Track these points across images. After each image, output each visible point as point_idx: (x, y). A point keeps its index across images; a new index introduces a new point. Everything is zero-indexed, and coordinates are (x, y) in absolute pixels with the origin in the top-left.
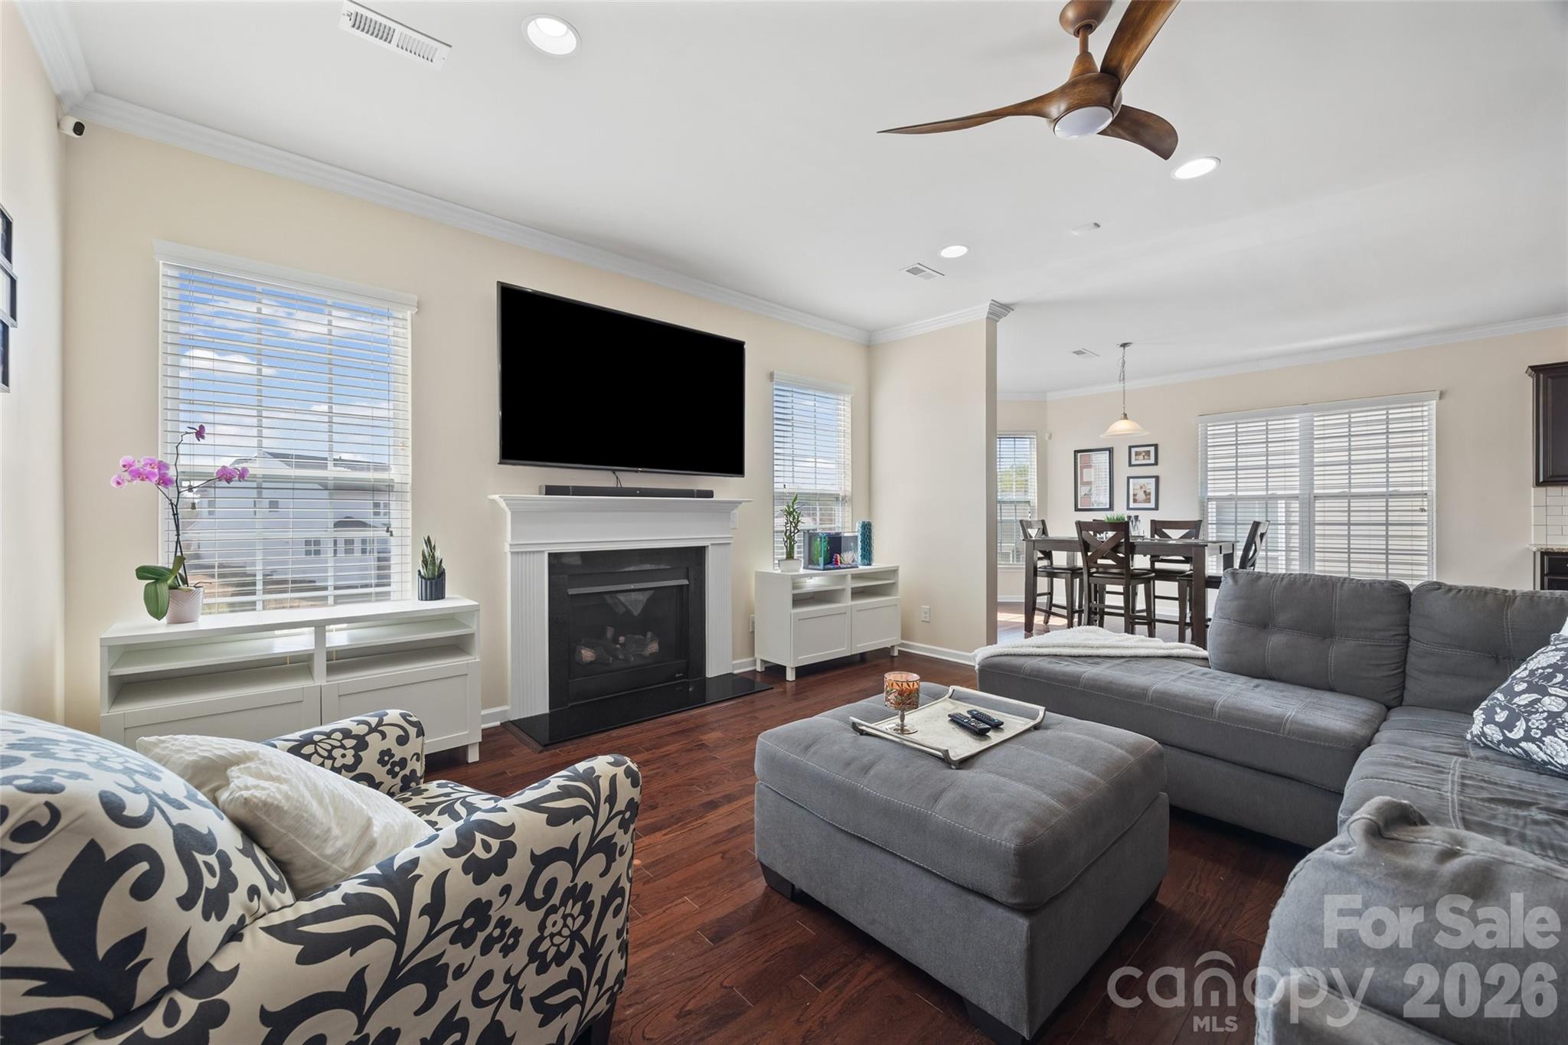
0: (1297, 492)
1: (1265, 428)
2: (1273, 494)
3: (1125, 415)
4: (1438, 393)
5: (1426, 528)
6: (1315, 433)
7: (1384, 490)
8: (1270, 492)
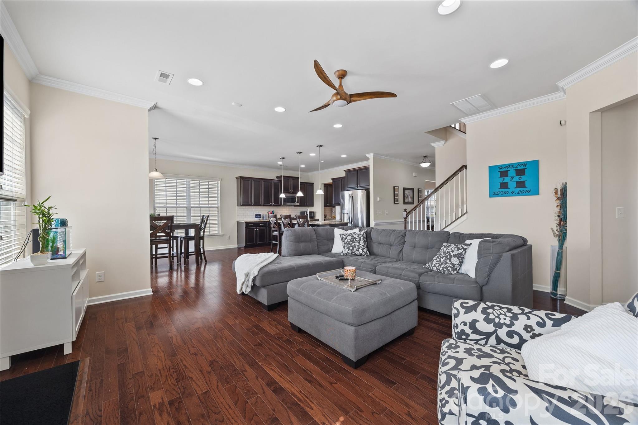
0: (186, 205)
1: (175, 182)
2: (179, 206)
3: (156, 170)
4: (221, 179)
5: (217, 217)
6: (191, 186)
7: (208, 206)
8: (177, 205)
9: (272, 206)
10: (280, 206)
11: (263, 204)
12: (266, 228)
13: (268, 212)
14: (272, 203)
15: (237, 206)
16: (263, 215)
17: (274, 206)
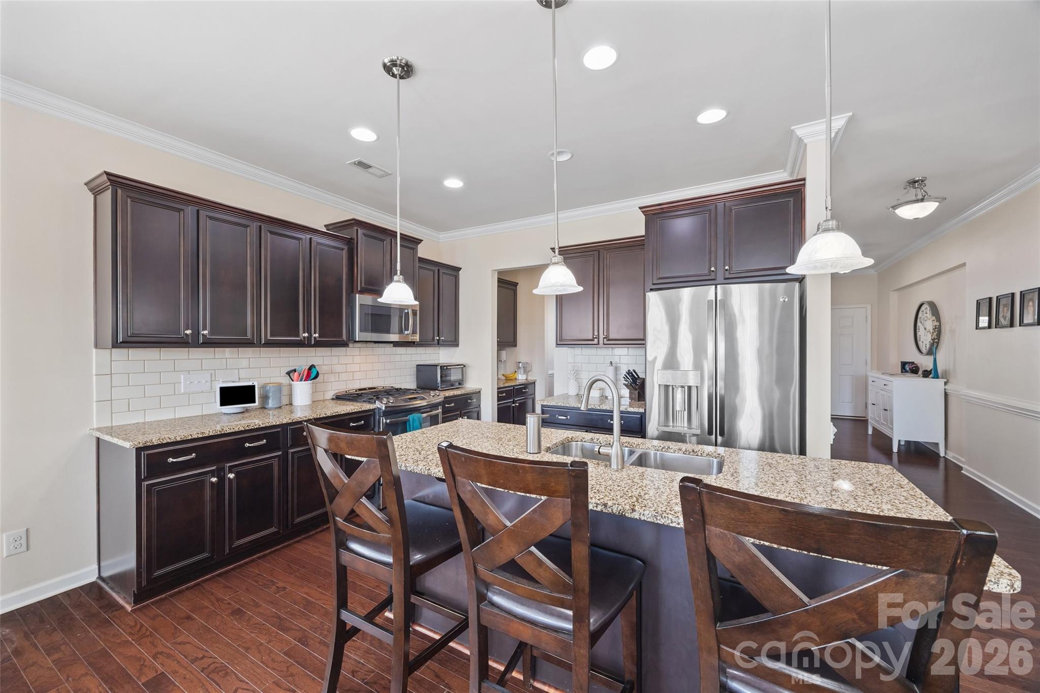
9: (309, 345)
10: (344, 344)
11: (266, 333)
12: (284, 459)
13: (288, 373)
14: (310, 335)
15: (96, 346)
16: (263, 387)
17: (318, 344)
